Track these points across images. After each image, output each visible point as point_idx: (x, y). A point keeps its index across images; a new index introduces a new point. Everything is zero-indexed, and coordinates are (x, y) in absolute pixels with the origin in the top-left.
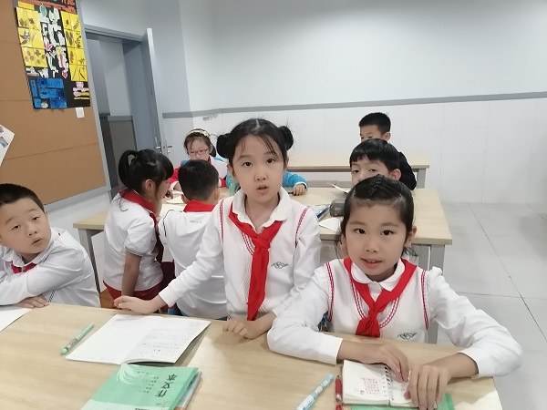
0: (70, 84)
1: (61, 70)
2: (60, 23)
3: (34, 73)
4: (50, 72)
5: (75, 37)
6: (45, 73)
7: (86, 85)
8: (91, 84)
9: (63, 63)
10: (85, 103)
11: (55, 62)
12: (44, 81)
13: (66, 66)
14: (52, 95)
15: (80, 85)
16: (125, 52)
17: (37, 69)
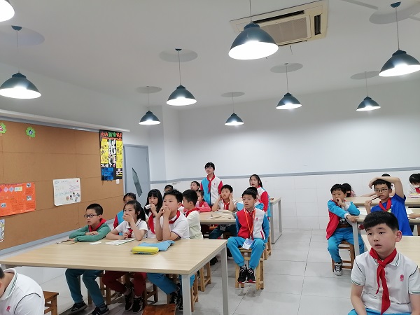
0: (116, 170)
1: (113, 164)
2: (115, 145)
3: (103, 166)
4: (109, 165)
5: (120, 150)
8: (123, 169)
10: (120, 178)
11: (111, 160)
12: (107, 169)
13: (115, 162)
14: (109, 174)
15: (119, 170)
17: (105, 164)
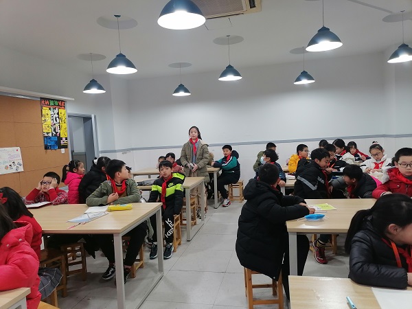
0: (60, 139)
1: (57, 133)
2: (58, 114)
3: (46, 135)
4: (52, 134)
5: (64, 119)
6: (50, 135)
7: (66, 139)
8: (68, 138)
9: (58, 130)
10: (65, 147)
11: (55, 130)
12: (50, 138)
13: (59, 131)
14: (52, 143)
15: (64, 139)
16: (84, 122)
17: (47, 133)
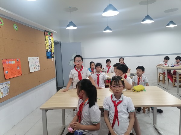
0: (52, 53)
1: (50, 50)
2: (51, 40)
5: (53, 43)
6: (48, 51)
8: (54, 53)
10: (53, 57)
11: (50, 48)
14: (49, 55)
17: (48, 50)
